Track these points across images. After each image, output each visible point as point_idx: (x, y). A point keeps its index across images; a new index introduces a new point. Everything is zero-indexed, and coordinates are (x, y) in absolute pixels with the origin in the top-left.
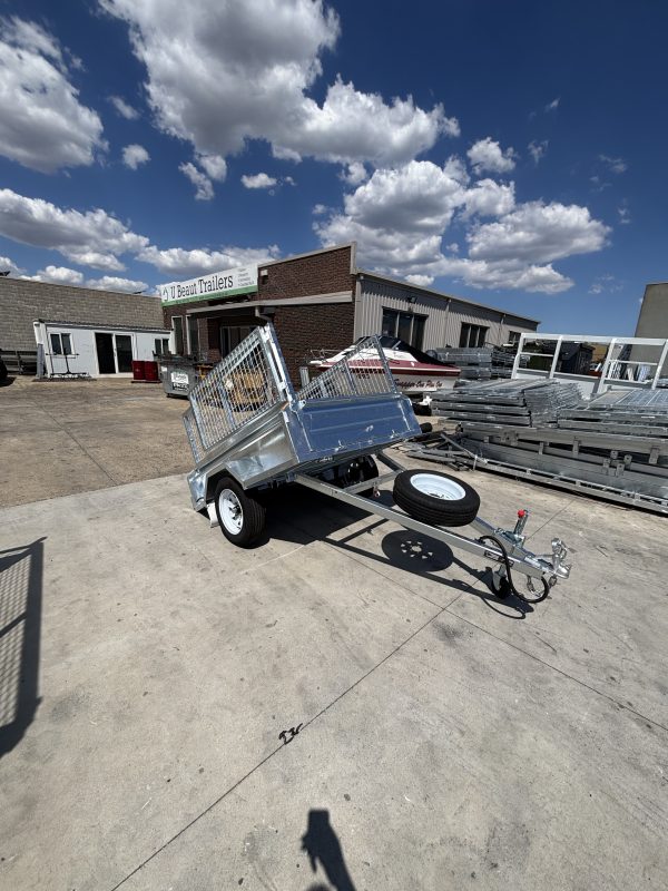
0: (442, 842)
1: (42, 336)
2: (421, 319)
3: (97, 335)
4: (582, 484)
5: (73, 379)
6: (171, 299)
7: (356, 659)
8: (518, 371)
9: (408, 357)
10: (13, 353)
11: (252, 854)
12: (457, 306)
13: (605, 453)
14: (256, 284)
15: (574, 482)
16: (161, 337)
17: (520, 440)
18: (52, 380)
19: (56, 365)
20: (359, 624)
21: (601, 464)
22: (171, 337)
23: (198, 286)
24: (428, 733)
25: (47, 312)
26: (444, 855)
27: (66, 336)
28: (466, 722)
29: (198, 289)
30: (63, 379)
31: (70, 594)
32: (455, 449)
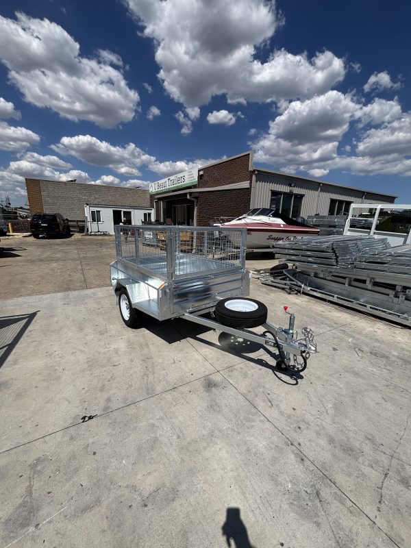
0: (127, 486)
1: (87, 212)
2: (299, 198)
3: (114, 211)
4: (371, 308)
5: (101, 235)
6: (154, 191)
7: (148, 389)
8: (349, 230)
9: (279, 221)
10: (74, 221)
11: (33, 467)
12: (326, 188)
13: (392, 287)
14: (197, 180)
15: (366, 306)
16: (147, 212)
17: (333, 276)
18: (91, 235)
19: (92, 227)
20: (163, 372)
21: (388, 295)
22: (153, 212)
23: (167, 182)
24: (159, 433)
25: (91, 199)
26: (123, 492)
27: (98, 212)
28: (185, 432)
29: (167, 184)
30: (96, 235)
31: (33, 338)
32: (291, 280)
